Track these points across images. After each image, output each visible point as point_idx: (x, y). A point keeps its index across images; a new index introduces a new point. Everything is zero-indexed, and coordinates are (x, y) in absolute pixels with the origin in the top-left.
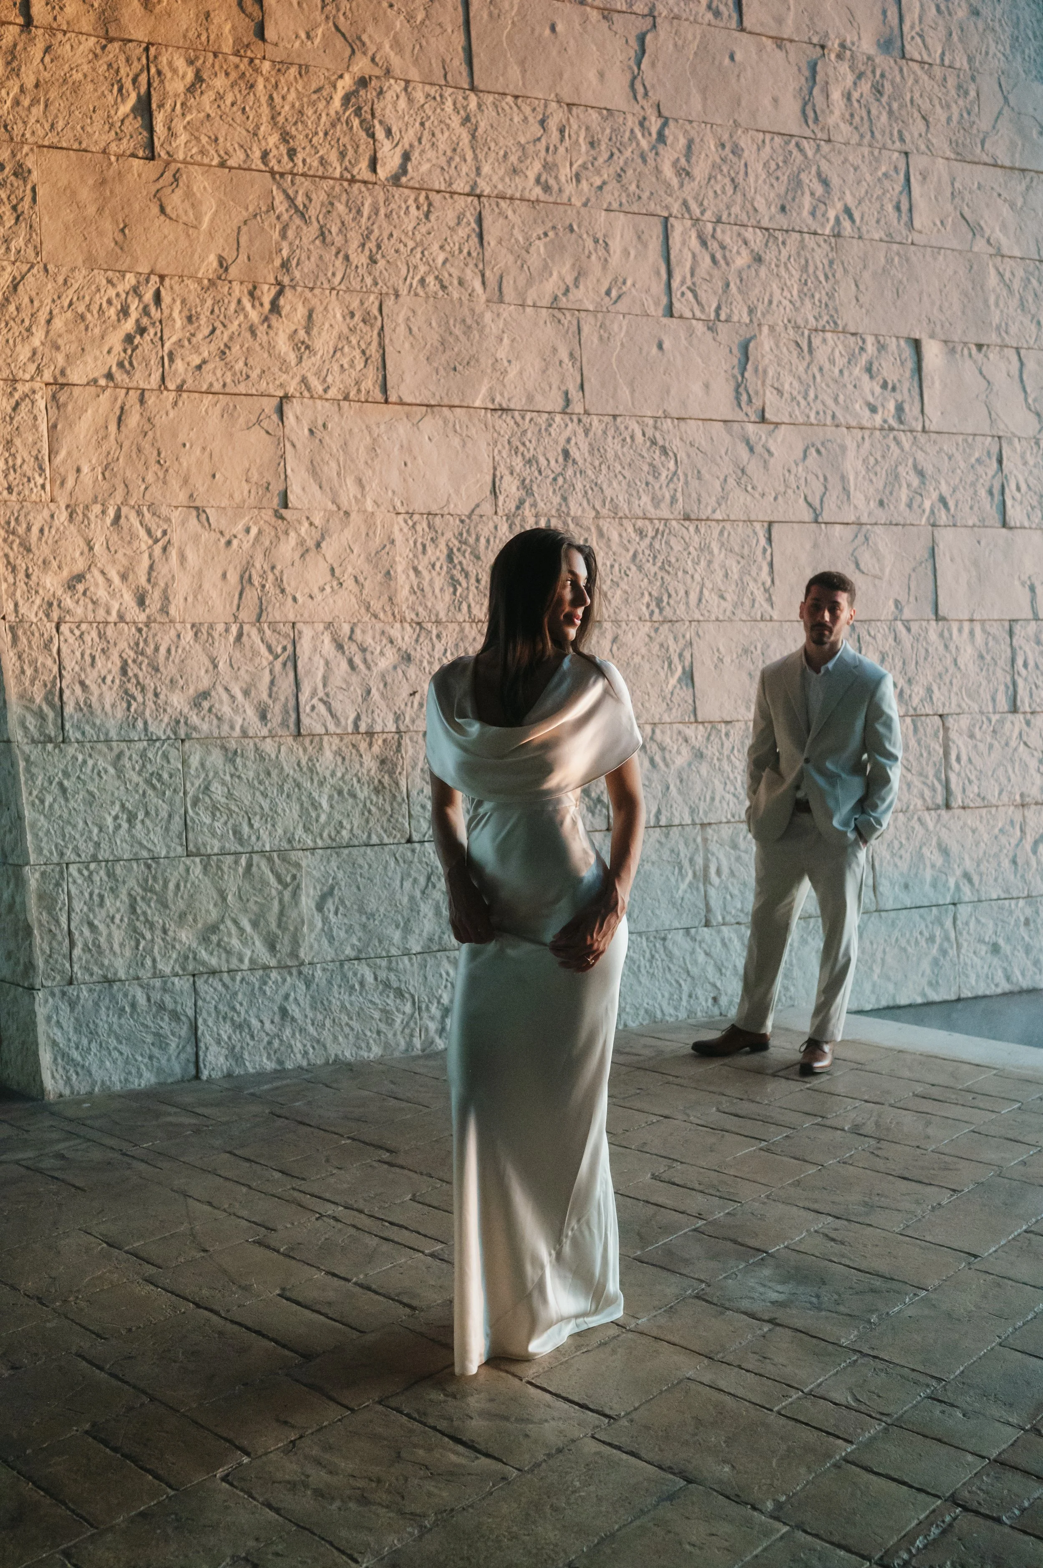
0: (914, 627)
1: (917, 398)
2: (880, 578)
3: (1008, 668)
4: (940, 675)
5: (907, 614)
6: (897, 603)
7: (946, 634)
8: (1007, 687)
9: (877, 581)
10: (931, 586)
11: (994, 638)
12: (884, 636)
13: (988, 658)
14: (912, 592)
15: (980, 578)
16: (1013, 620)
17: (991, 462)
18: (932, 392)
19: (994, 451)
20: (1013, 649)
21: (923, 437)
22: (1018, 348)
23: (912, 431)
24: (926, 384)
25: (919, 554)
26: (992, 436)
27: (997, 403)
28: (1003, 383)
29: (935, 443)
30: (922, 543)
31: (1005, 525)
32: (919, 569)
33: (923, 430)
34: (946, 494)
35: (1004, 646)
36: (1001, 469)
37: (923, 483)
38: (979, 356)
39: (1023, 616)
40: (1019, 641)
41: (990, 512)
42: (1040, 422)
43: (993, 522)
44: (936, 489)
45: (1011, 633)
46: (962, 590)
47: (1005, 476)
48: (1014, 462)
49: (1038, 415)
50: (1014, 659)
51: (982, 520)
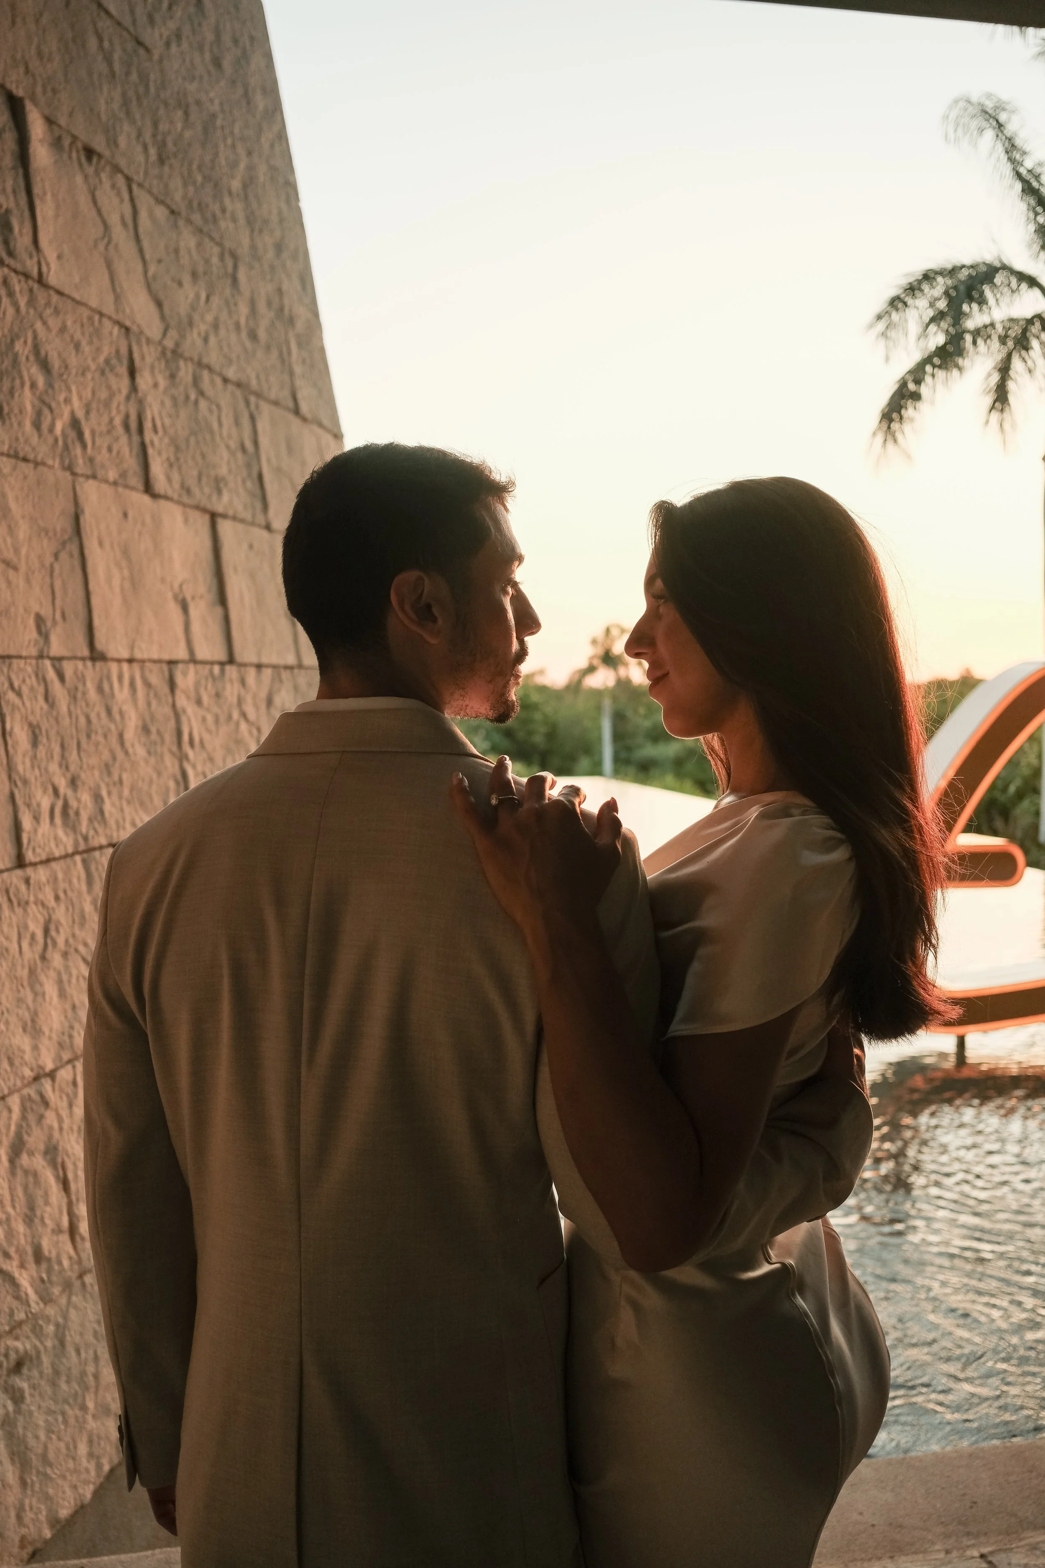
0: (68, 668)
1: (27, 213)
2: (16, 569)
3: (175, 748)
4: (107, 766)
5: (56, 648)
6: (39, 620)
7: (106, 686)
8: (177, 783)
9: (11, 573)
10: (81, 593)
11: (156, 695)
12: (32, 689)
13: (153, 730)
14: (58, 602)
15: (135, 582)
16: (172, 663)
17: (123, 370)
18: (45, 209)
19: (124, 351)
20: (177, 715)
21: (41, 296)
22: (129, 180)
23: (27, 276)
24: (37, 190)
25: (61, 524)
26: (118, 323)
27: (120, 267)
28: (120, 235)
29: (57, 312)
30: (63, 503)
31: (148, 488)
32: (63, 556)
33: (41, 280)
34: (80, 414)
35: (168, 710)
36: (134, 388)
37: (50, 385)
38: (90, 170)
39: (181, 653)
40: (182, 701)
41: (131, 463)
42: (163, 317)
43: (136, 481)
44: (67, 401)
45: (172, 685)
46: (117, 601)
47: (141, 402)
48: (144, 381)
49: (159, 304)
50: (179, 733)
51: (123, 474)
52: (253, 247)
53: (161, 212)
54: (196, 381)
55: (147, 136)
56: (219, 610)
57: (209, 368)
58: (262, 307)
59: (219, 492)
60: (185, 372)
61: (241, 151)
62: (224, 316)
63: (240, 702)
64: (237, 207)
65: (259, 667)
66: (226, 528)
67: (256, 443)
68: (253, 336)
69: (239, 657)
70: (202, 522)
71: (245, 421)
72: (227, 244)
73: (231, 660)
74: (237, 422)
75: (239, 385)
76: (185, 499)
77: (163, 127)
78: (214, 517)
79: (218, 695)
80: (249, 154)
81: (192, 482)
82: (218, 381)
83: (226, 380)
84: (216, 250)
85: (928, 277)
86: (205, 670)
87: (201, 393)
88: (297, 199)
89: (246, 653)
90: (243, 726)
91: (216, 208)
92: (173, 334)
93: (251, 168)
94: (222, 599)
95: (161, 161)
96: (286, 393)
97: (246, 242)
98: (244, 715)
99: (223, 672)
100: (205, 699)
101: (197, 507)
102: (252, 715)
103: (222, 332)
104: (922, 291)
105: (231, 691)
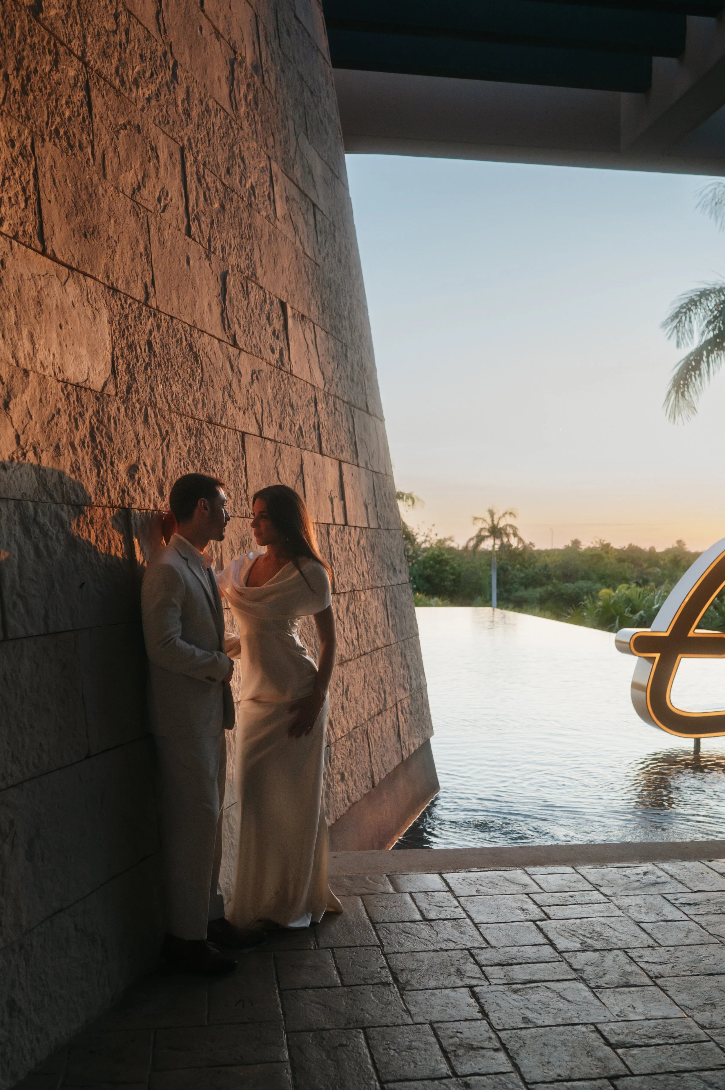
1: (287, 347)
15: (318, 491)
16: (328, 524)
17: (313, 404)
18: (292, 344)
19: (313, 396)
20: (330, 546)
21: (291, 378)
22: (314, 323)
23: (287, 372)
24: (290, 338)
25: (297, 469)
26: (312, 385)
27: (312, 361)
28: (312, 347)
29: (295, 384)
30: (298, 461)
31: (321, 452)
32: (298, 481)
33: (291, 373)
34: (302, 424)
35: (327, 544)
36: (316, 411)
37: (294, 414)
38: (303, 324)
39: (331, 521)
40: (331, 541)
41: (316, 442)
42: (324, 379)
43: (317, 449)
44: (298, 420)
45: (328, 533)
46: (313, 499)
47: (318, 416)
48: (320, 406)
49: (323, 374)
50: (331, 553)
51: (313, 447)
52: (352, 340)
53: (323, 333)
54: (334, 404)
55: (319, 303)
56: (342, 502)
57: (338, 397)
58: (355, 365)
59: (342, 451)
60: (331, 400)
61: (348, 297)
62: (343, 374)
63: (349, 543)
64: (346, 323)
65: (355, 527)
66: (344, 466)
67: (354, 428)
68: (352, 380)
69: (349, 524)
70: (336, 463)
71: (350, 419)
72: (344, 341)
73: (346, 524)
74: (347, 420)
75: (347, 403)
76: (332, 456)
77: (324, 296)
78: (340, 462)
79: (342, 539)
80: (351, 297)
81: (334, 448)
82: (341, 402)
83: (344, 402)
84: (340, 344)
85: (704, 294)
86: (338, 527)
87: (336, 409)
88: (367, 312)
89: (351, 522)
90: (350, 553)
91: (340, 326)
92: (327, 385)
93: (351, 304)
94: (343, 498)
95: (323, 312)
96: (364, 404)
97: (349, 338)
98: (350, 548)
99: (344, 529)
100: (339, 540)
101: (335, 459)
102: (353, 549)
103: (342, 381)
104: (701, 303)
105: (346, 538)
